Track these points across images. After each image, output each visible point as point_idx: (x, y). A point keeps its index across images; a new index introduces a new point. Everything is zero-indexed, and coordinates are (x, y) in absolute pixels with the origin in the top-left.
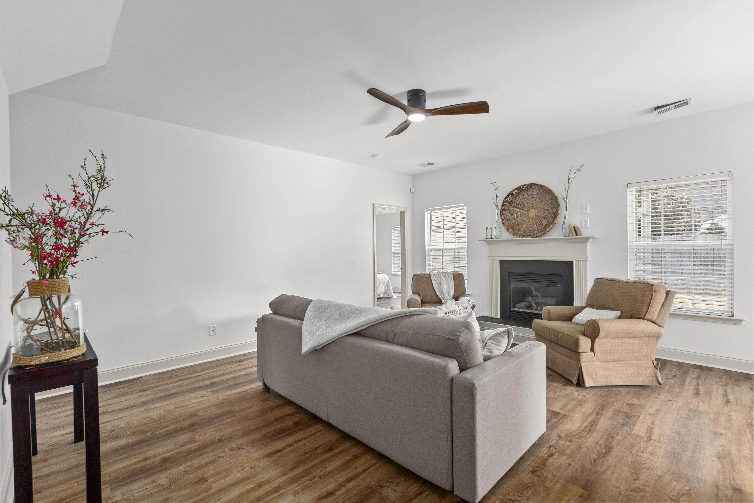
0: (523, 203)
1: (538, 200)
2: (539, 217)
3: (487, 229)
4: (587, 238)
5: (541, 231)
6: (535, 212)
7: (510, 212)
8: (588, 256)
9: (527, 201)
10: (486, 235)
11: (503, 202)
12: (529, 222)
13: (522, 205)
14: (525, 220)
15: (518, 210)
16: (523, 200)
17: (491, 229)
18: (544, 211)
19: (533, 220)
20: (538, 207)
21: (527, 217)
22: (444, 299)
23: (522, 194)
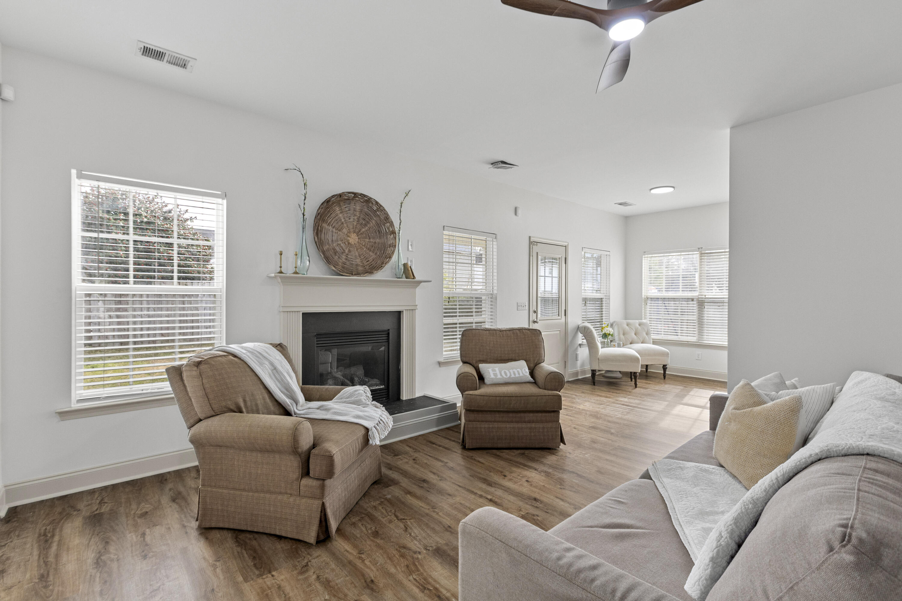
0: (341, 220)
1: (361, 221)
2: (363, 247)
3: (281, 254)
4: (420, 282)
5: (367, 267)
6: (357, 238)
7: (321, 231)
8: (416, 304)
9: (347, 219)
10: (279, 266)
11: (318, 210)
12: (350, 251)
13: (340, 224)
14: (344, 247)
15: (334, 230)
16: (341, 215)
17: (296, 255)
18: (370, 239)
19: (355, 250)
20: (362, 232)
21: (347, 243)
22: (297, 405)
23: (340, 206)
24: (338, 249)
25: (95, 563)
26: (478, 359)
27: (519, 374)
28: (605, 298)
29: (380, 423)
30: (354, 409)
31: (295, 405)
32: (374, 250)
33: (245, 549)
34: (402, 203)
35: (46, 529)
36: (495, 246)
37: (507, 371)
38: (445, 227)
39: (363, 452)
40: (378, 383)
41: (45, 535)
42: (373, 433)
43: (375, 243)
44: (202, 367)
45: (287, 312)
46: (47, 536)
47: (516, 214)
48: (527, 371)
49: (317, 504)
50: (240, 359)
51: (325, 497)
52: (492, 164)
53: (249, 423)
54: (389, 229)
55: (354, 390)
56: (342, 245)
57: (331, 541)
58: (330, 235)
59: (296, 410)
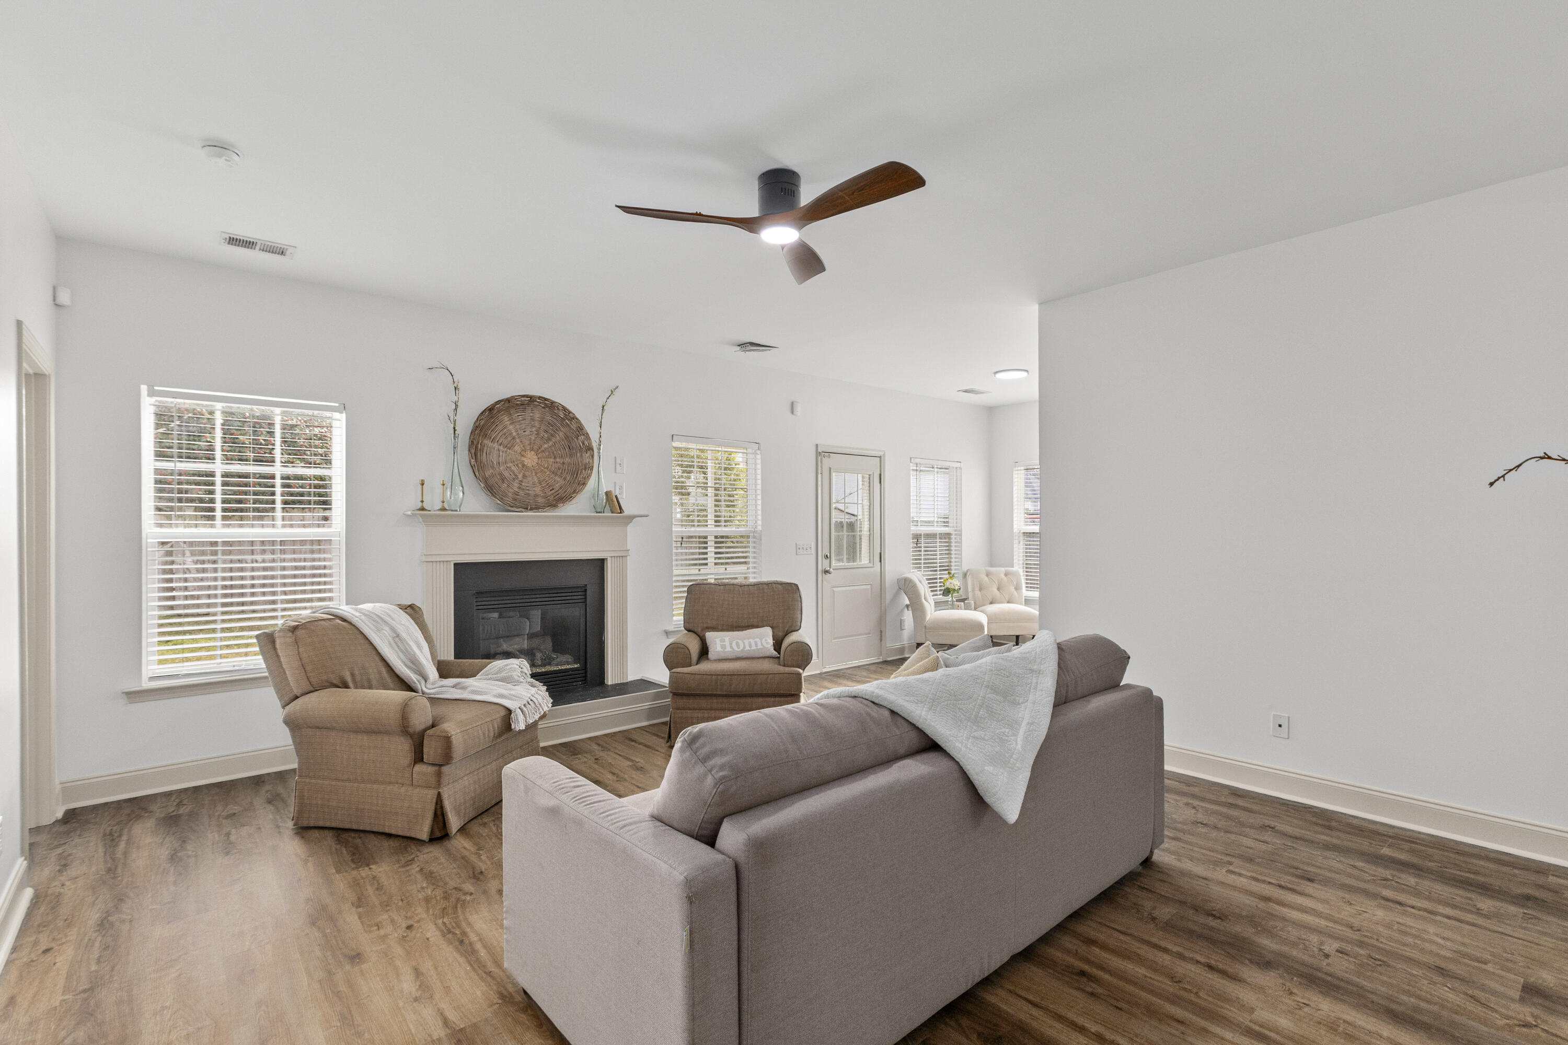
0: (511, 434)
1: (542, 433)
2: (546, 470)
3: (423, 484)
4: (631, 518)
5: (552, 498)
6: (536, 457)
7: (482, 450)
8: (628, 548)
9: (521, 432)
10: (420, 499)
11: (475, 423)
12: (524, 476)
13: (509, 439)
14: (516, 472)
15: (501, 448)
16: (511, 427)
17: (443, 485)
18: (555, 458)
19: (534, 474)
20: (543, 449)
21: (520, 465)
22: (426, 682)
23: (510, 414)
24: (506, 474)
25: (169, 859)
26: (705, 625)
27: (756, 645)
28: (956, 535)
29: (529, 703)
30: (499, 686)
31: (423, 682)
32: (561, 473)
33: (346, 847)
34: (603, 407)
35: (112, 829)
36: (759, 462)
37: (740, 641)
38: (674, 436)
39: (503, 738)
40: (570, 660)
41: (111, 834)
42: (516, 715)
43: (564, 463)
44: (299, 633)
45: (432, 562)
46: (113, 836)
47: (792, 412)
48: (771, 641)
49: (431, 794)
50: (350, 623)
51: (442, 786)
52: (739, 346)
53: (352, 698)
54: (583, 444)
55: (506, 663)
56: (513, 468)
57: (448, 839)
58: (495, 456)
59: (424, 689)
